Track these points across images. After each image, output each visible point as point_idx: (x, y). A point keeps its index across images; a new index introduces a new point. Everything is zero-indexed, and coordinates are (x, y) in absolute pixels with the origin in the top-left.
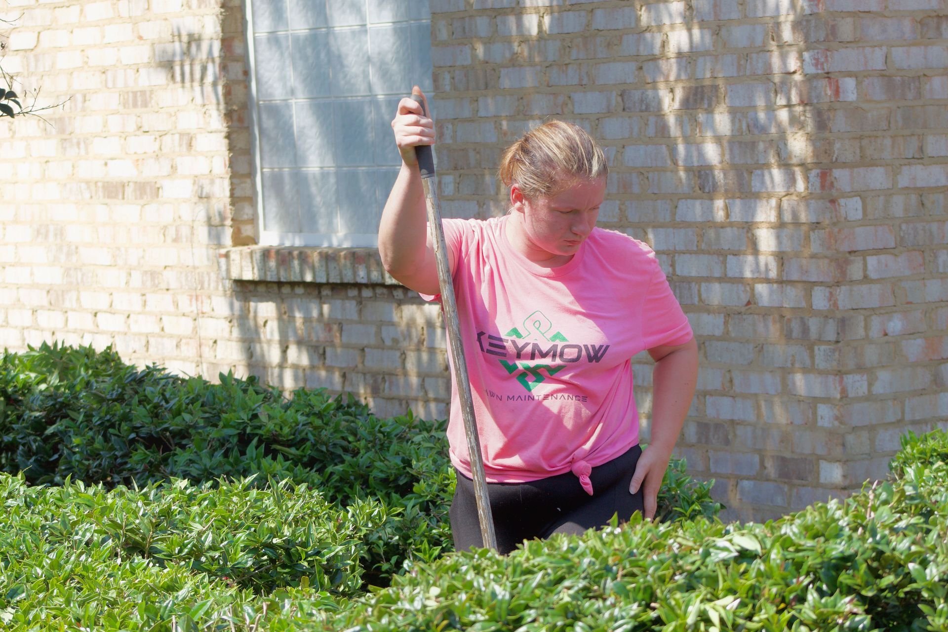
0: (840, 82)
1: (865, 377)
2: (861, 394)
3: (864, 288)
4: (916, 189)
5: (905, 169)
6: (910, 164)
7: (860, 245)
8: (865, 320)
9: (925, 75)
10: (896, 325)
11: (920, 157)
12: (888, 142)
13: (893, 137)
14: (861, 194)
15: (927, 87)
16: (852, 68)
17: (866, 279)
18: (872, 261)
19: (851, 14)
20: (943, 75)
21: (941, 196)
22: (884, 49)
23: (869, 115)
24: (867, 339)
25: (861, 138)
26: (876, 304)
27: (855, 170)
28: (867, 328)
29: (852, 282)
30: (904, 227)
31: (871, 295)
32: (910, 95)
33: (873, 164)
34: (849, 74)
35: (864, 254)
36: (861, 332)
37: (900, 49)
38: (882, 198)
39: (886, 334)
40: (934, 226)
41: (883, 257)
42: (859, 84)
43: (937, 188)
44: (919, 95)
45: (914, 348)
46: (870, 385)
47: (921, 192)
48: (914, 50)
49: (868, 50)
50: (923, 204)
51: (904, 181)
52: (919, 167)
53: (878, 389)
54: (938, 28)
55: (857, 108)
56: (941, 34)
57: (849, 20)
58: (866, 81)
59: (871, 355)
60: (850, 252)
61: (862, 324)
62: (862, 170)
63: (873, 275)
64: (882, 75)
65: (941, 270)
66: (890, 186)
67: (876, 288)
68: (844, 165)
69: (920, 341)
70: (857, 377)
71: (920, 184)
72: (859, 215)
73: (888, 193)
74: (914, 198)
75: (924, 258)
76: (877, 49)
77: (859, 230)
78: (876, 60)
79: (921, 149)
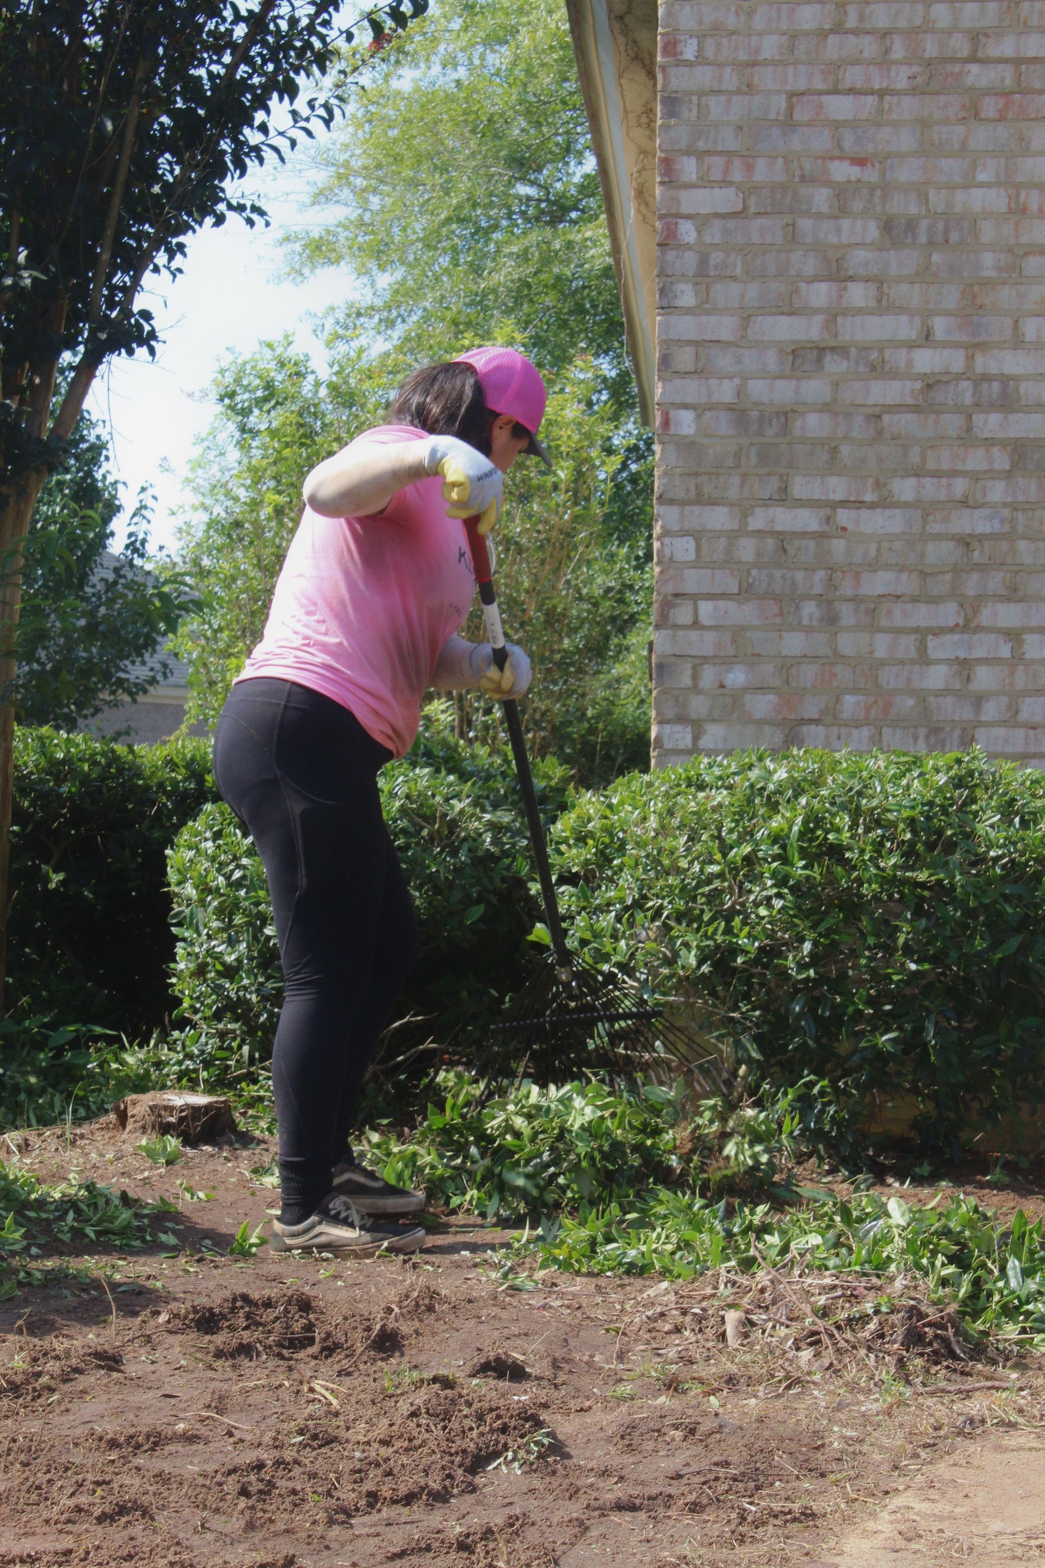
0: (671, 415)
1: (689, 729)
2: (681, 746)
3: (694, 635)
4: (772, 533)
5: (759, 512)
6: (765, 506)
7: (690, 588)
8: (695, 668)
9: (794, 411)
10: (737, 677)
11: (783, 497)
12: (736, 480)
13: (744, 476)
14: (697, 535)
15: (798, 423)
16: (689, 400)
17: (695, 624)
18: (705, 608)
19: (689, 343)
20: (821, 411)
21: (812, 543)
22: (737, 381)
23: (710, 451)
24: (696, 688)
25: (696, 474)
26: (711, 653)
27: (687, 508)
28: (695, 677)
29: (675, 627)
30: (754, 572)
31: (705, 644)
32: (770, 432)
33: (713, 502)
34: (686, 406)
35: (695, 598)
36: (687, 681)
37: (760, 383)
38: (723, 542)
39: (722, 686)
40: (799, 576)
41: (722, 604)
42: (699, 417)
43: (806, 533)
44: (785, 430)
45: (762, 705)
46: (696, 739)
47: (782, 538)
48: (780, 383)
49: (713, 382)
50: (785, 551)
51: (757, 521)
52: (780, 510)
53: (705, 742)
54: (819, 360)
55: (693, 443)
56: (822, 367)
57: (689, 351)
58: (708, 414)
59: (698, 706)
60: (676, 595)
61: (689, 672)
62: (697, 509)
63: (704, 620)
64: (730, 408)
65: (805, 622)
66: (736, 527)
67: (710, 636)
68: (671, 502)
69: (772, 697)
70: (678, 728)
71: (779, 527)
72: (691, 556)
73: (733, 536)
74: (770, 542)
75: (781, 608)
76: (726, 381)
77: (689, 573)
78: (726, 392)
79: (784, 489)
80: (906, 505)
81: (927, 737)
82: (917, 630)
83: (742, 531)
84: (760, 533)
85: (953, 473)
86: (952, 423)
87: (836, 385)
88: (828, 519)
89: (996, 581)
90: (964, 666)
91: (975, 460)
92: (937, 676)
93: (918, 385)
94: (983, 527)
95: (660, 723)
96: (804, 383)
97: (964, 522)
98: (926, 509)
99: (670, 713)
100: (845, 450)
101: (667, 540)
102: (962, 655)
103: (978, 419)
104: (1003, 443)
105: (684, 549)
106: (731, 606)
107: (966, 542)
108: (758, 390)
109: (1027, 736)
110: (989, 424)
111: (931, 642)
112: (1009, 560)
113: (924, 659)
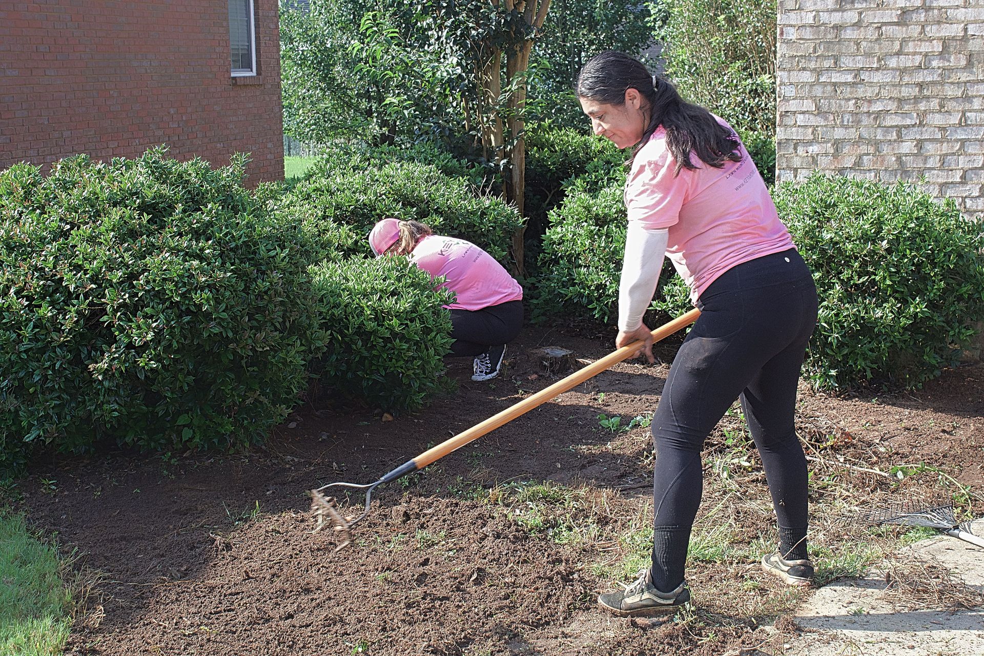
80: (893, 69)
81: (901, 175)
82: (896, 126)
83: (817, 82)
84: (825, 84)
85: (915, 54)
86: (915, 31)
87: (860, 14)
88: (856, 75)
89: (934, 104)
90: (920, 144)
91: (925, 47)
92: (907, 147)
93: (899, 12)
94: (929, 79)
95: (779, 169)
96: (845, 13)
97: (920, 77)
98: (903, 71)
99: (784, 166)
100: (864, 44)
101: (783, 87)
102: (918, 137)
103: (928, 29)
104: (940, 39)
105: (789, 91)
106: (812, 117)
107: (921, 86)
108: (824, 17)
109: (947, 175)
110: (931, 31)
111: (904, 131)
112: (940, 93)
113: (900, 139)
